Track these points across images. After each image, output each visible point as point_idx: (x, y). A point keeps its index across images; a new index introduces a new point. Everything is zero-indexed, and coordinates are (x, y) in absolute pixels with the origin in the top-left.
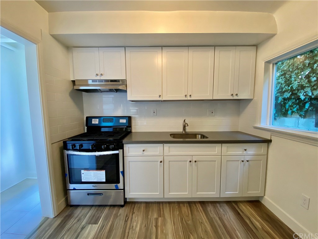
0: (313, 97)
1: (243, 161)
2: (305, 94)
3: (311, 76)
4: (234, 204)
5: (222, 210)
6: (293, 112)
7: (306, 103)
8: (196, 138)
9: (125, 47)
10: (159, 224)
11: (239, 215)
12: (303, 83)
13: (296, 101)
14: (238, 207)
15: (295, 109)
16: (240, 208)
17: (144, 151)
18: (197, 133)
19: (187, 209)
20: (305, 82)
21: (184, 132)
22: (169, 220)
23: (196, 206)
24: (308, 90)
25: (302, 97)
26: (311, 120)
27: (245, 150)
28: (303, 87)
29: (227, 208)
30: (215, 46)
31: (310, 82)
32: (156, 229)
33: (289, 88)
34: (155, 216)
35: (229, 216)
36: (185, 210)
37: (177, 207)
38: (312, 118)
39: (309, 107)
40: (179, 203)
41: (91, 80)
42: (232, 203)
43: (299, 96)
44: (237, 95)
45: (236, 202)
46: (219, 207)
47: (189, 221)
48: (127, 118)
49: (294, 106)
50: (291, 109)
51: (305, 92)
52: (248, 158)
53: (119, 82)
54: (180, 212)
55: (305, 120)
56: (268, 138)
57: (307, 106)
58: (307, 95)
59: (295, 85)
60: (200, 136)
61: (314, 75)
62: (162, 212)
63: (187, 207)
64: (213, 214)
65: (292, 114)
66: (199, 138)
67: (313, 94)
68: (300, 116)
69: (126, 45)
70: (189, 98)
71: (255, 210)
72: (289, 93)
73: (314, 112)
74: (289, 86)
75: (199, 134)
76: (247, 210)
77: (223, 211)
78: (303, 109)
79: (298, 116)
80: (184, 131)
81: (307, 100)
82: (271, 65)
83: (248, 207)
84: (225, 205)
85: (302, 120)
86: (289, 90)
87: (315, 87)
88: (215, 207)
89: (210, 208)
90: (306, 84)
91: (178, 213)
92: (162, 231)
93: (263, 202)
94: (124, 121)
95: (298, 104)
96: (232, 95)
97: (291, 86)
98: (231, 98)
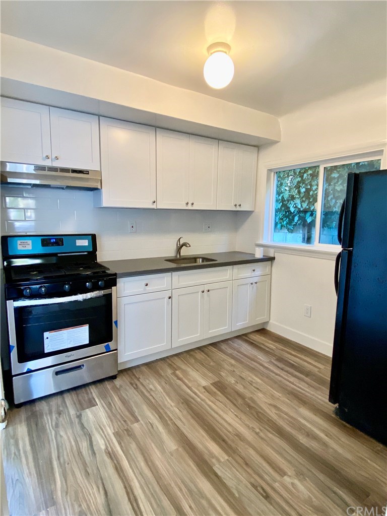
0: (302, 209)
1: (252, 284)
2: (295, 206)
3: (300, 187)
4: (244, 337)
5: (236, 345)
6: (282, 226)
7: (295, 215)
8: (196, 262)
9: (99, 116)
10: (181, 376)
11: (252, 344)
12: (293, 194)
13: (286, 212)
14: (250, 338)
15: (285, 222)
16: (252, 338)
17: (147, 285)
18: (197, 256)
19: (201, 354)
20: (295, 192)
21: (178, 257)
22: (189, 370)
23: (208, 349)
24: (298, 201)
25: (292, 210)
26: (298, 234)
27: (254, 270)
28: (292, 198)
29: (240, 342)
30: (219, 140)
31: (299, 192)
32: (180, 380)
33: (280, 198)
34: (169, 371)
35: (245, 348)
36: (199, 355)
37: (188, 356)
38: (299, 233)
39: (298, 221)
40: (188, 352)
41: (33, 166)
42: (243, 337)
43: (289, 208)
44: (240, 205)
45: (245, 335)
46: (232, 343)
47: (210, 363)
48: (90, 237)
49: (284, 219)
50: (281, 223)
51: (295, 204)
52: (256, 280)
53: (88, 174)
54: (195, 359)
55: (293, 234)
56: (272, 255)
57: (296, 218)
58: (296, 207)
59: (286, 195)
60: (201, 260)
61: (304, 185)
62: (174, 366)
63: (199, 352)
64: (230, 351)
65: (281, 229)
66: (200, 262)
67: (302, 206)
68: (288, 230)
69: (101, 113)
70: (190, 207)
71: (264, 337)
72: (280, 203)
73: (301, 226)
74: (279, 196)
75: (200, 258)
76: (258, 338)
77: (238, 345)
78: (292, 222)
79: (286, 231)
80: (178, 255)
81: (296, 212)
82: (273, 174)
83: (258, 336)
84: (236, 340)
85: (290, 235)
86: (280, 199)
87: (304, 199)
88: (228, 344)
89: (224, 347)
90: (296, 194)
91: (193, 361)
92: (189, 380)
93: (268, 328)
94: (84, 243)
95: (287, 217)
96: (236, 205)
97: (281, 195)
98: (234, 209)
